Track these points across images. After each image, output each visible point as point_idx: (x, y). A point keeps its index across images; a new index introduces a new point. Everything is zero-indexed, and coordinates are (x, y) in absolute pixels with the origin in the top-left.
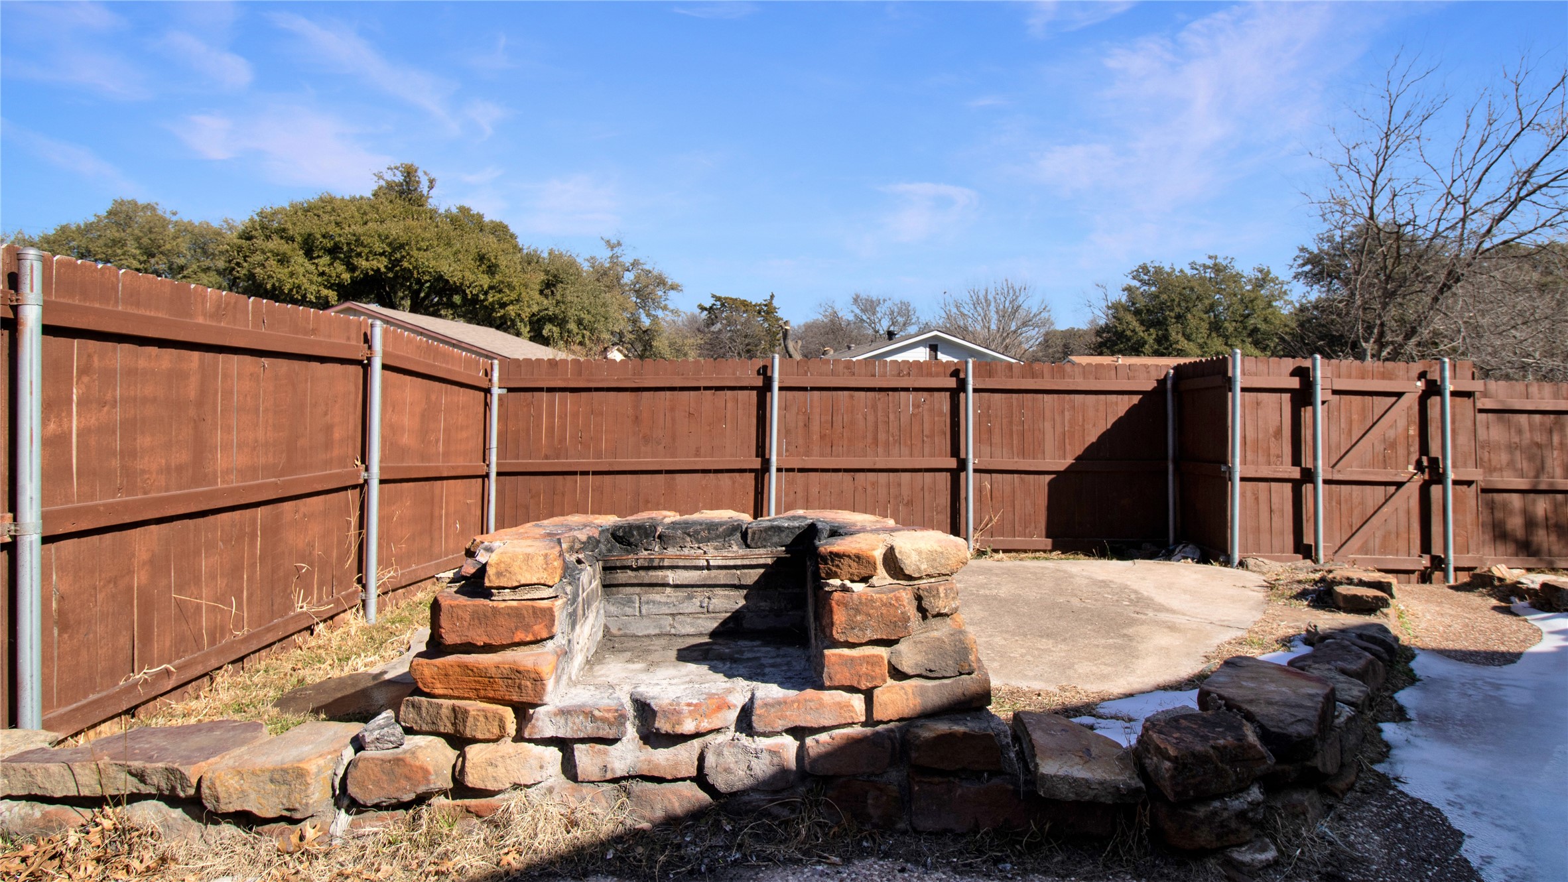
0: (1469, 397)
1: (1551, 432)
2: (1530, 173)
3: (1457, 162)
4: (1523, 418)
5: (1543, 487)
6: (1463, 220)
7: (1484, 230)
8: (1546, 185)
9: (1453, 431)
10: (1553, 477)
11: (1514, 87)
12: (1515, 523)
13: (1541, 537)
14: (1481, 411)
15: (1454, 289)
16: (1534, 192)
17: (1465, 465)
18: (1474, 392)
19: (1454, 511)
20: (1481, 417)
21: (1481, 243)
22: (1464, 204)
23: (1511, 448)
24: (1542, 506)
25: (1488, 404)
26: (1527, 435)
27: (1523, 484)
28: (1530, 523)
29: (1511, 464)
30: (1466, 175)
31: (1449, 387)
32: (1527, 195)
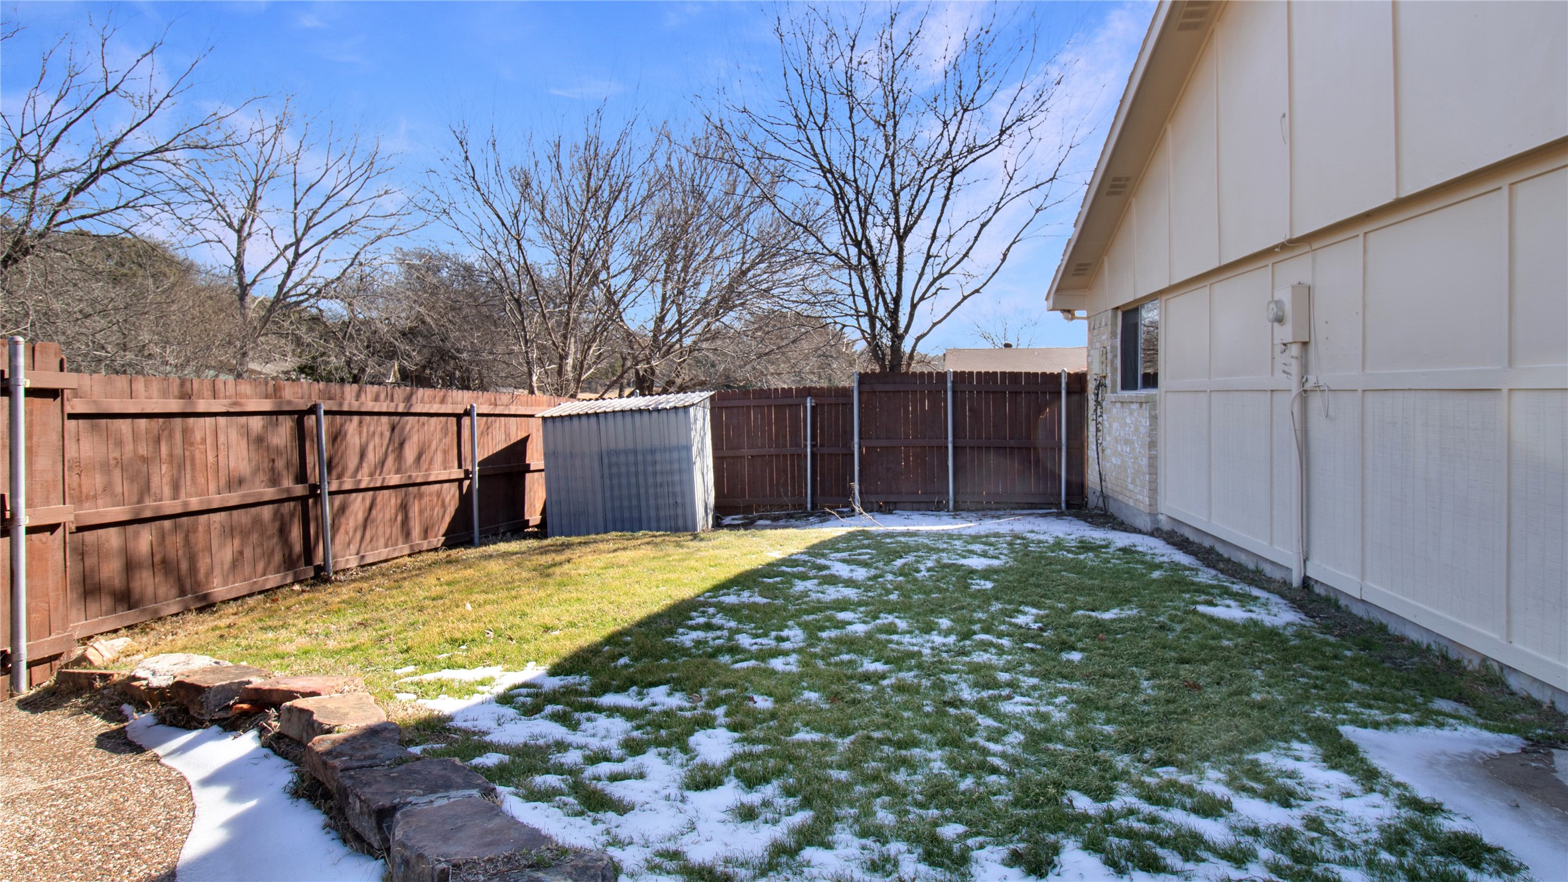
0: (55, 398)
1: (158, 440)
2: (115, 143)
3: (29, 110)
4: (124, 424)
5: (148, 514)
6: (35, 184)
7: (60, 198)
8: (130, 162)
9: (29, 450)
10: (161, 500)
11: (100, 41)
12: (111, 571)
13: (146, 582)
14: (72, 416)
15: (21, 265)
16: (117, 167)
17: (47, 502)
18: (62, 390)
19: (28, 576)
20: (71, 424)
21: (56, 213)
22: (37, 163)
23: (106, 468)
24: (144, 539)
25: (80, 408)
26: (129, 448)
27: (119, 513)
28: (130, 566)
29: (108, 488)
30: (40, 130)
31: (24, 381)
32: (109, 169)
